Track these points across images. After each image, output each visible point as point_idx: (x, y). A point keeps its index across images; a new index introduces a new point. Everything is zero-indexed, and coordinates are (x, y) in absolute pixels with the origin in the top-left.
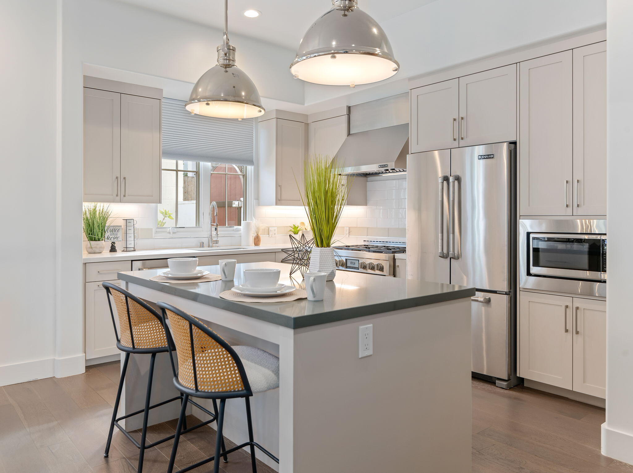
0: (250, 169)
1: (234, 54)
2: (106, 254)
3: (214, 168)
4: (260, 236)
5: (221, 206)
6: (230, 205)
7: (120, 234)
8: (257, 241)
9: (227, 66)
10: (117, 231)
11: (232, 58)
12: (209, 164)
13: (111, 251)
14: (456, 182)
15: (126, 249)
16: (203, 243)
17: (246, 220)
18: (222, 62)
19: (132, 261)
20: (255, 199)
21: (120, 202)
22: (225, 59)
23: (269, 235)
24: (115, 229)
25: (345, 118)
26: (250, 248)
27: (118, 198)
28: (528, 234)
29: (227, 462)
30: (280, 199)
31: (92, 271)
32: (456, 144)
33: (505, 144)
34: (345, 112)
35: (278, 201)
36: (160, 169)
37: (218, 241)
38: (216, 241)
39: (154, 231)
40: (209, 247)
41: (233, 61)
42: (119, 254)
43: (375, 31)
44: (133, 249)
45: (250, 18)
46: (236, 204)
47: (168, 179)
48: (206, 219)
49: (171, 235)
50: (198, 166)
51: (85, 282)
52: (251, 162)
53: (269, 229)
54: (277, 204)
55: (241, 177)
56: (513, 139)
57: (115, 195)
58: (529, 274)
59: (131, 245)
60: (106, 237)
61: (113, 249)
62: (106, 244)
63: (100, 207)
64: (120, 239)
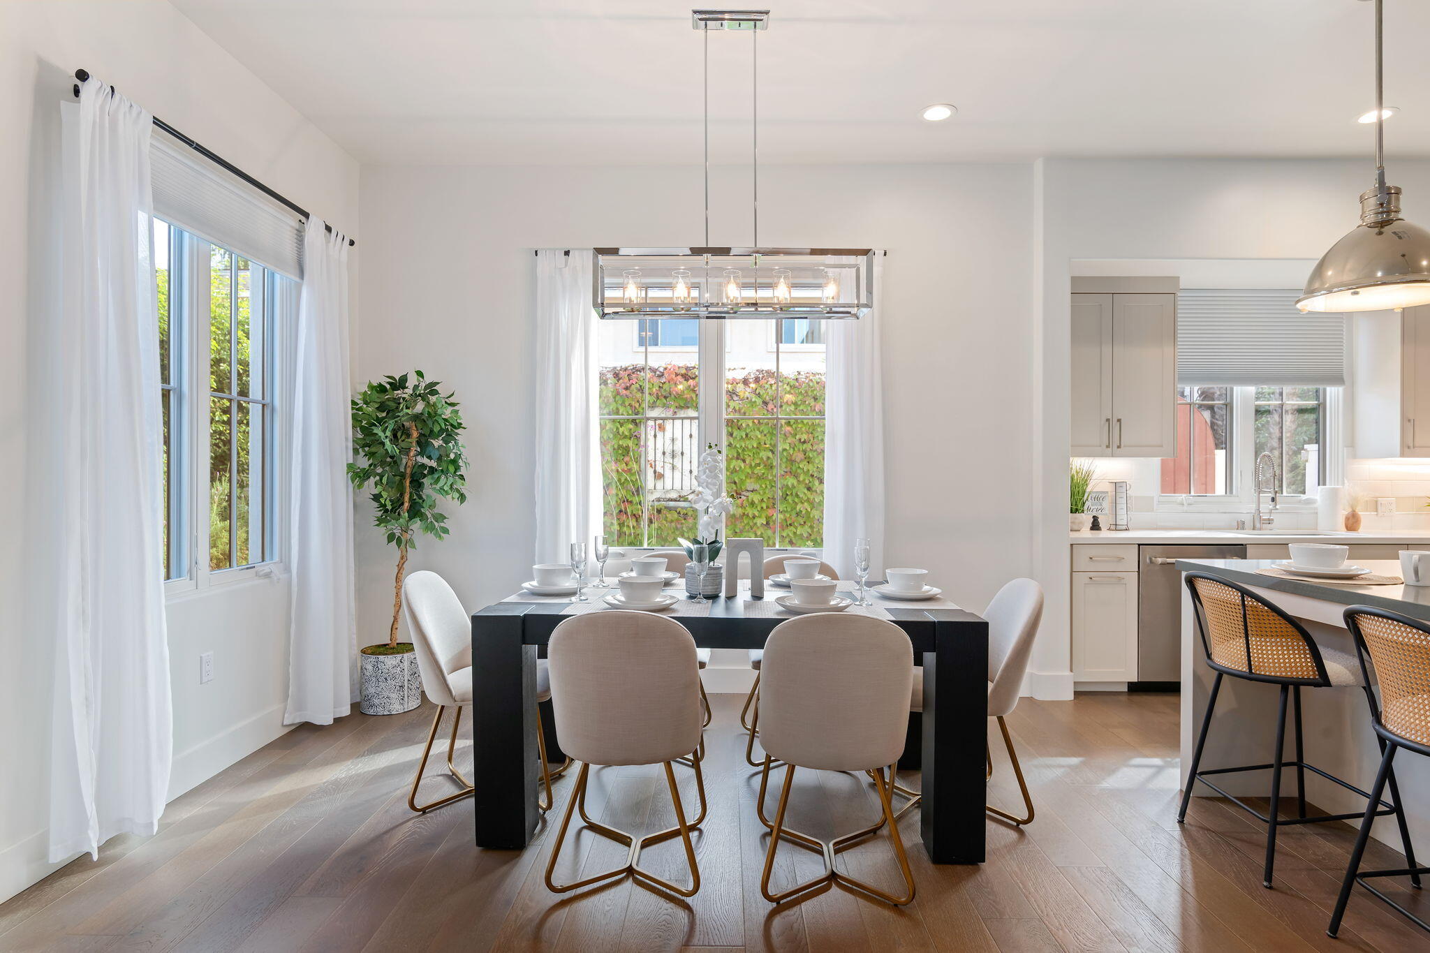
0: (1333, 393)
1: (1398, 199)
2: (1086, 533)
3: (1259, 396)
4: (1359, 513)
7: (1106, 504)
8: (1352, 522)
9: (1382, 224)
10: (1101, 499)
11: (1394, 207)
12: (1251, 390)
13: (1092, 529)
15: (1115, 527)
16: (1243, 523)
17: (1324, 484)
18: (1371, 218)
19: (1139, 545)
20: (1346, 447)
21: (1112, 456)
22: (1379, 213)
23: (1377, 511)
24: (1099, 498)
26: (1339, 535)
27: (1110, 449)
29: (1420, 888)
30: (1411, 445)
31: (1082, 556)
35: (1406, 449)
36: (1175, 403)
37: (1273, 520)
38: (1269, 519)
39: (1156, 499)
40: (1253, 529)
41: (1396, 212)
42: (1104, 534)
44: (1124, 527)
45: (1368, 124)
48: (1247, 483)
49: (1185, 508)
50: (1230, 394)
51: (1072, 572)
52: (1337, 379)
53: (1377, 502)
54: (1403, 455)
57: (1105, 447)
59: (1122, 521)
60: (1086, 507)
61: (1095, 526)
62: (1086, 519)
63: (1080, 463)
64: (1106, 511)
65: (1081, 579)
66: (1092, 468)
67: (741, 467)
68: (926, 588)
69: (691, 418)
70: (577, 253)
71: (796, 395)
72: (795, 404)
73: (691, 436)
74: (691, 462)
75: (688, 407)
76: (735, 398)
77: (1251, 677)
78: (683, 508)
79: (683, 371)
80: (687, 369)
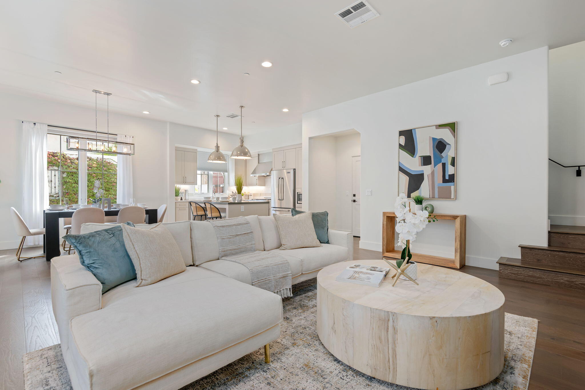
0: (226, 174)
2: (179, 201)
3: (214, 174)
5: (217, 186)
6: (219, 186)
7: (184, 194)
9: (217, 151)
12: (212, 172)
13: (181, 200)
14: (282, 179)
15: (186, 199)
20: (228, 184)
21: (185, 184)
22: (217, 149)
24: (182, 193)
25: (257, 158)
28: (297, 193)
31: (178, 204)
32: (283, 169)
33: (292, 169)
34: (257, 156)
36: (197, 174)
38: (215, 198)
39: (194, 194)
42: (183, 200)
43: (247, 150)
44: (188, 199)
46: (221, 186)
47: (199, 177)
48: (211, 191)
49: (200, 195)
50: (208, 173)
52: (227, 172)
54: (235, 186)
55: (223, 176)
56: (294, 168)
57: (183, 182)
58: (298, 203)
60: (179, 195)
61: (181, 199)
62: (179, 198)
63: (178, 186)
64: (184, 196)
65: (177, 209)
66: (181, 187)
67: (77, 186)
68: (145, 207)
69: (55, 170)
70: (38, 124)
71: (97, 165)
72: (97, 167)
73: (55, 175)
74: (55, 184)
75: (54, 166)
76: (73, 164)
77: (197, 216)
78: (52, 199)
79: (52, 154)
80: (53, 153)
